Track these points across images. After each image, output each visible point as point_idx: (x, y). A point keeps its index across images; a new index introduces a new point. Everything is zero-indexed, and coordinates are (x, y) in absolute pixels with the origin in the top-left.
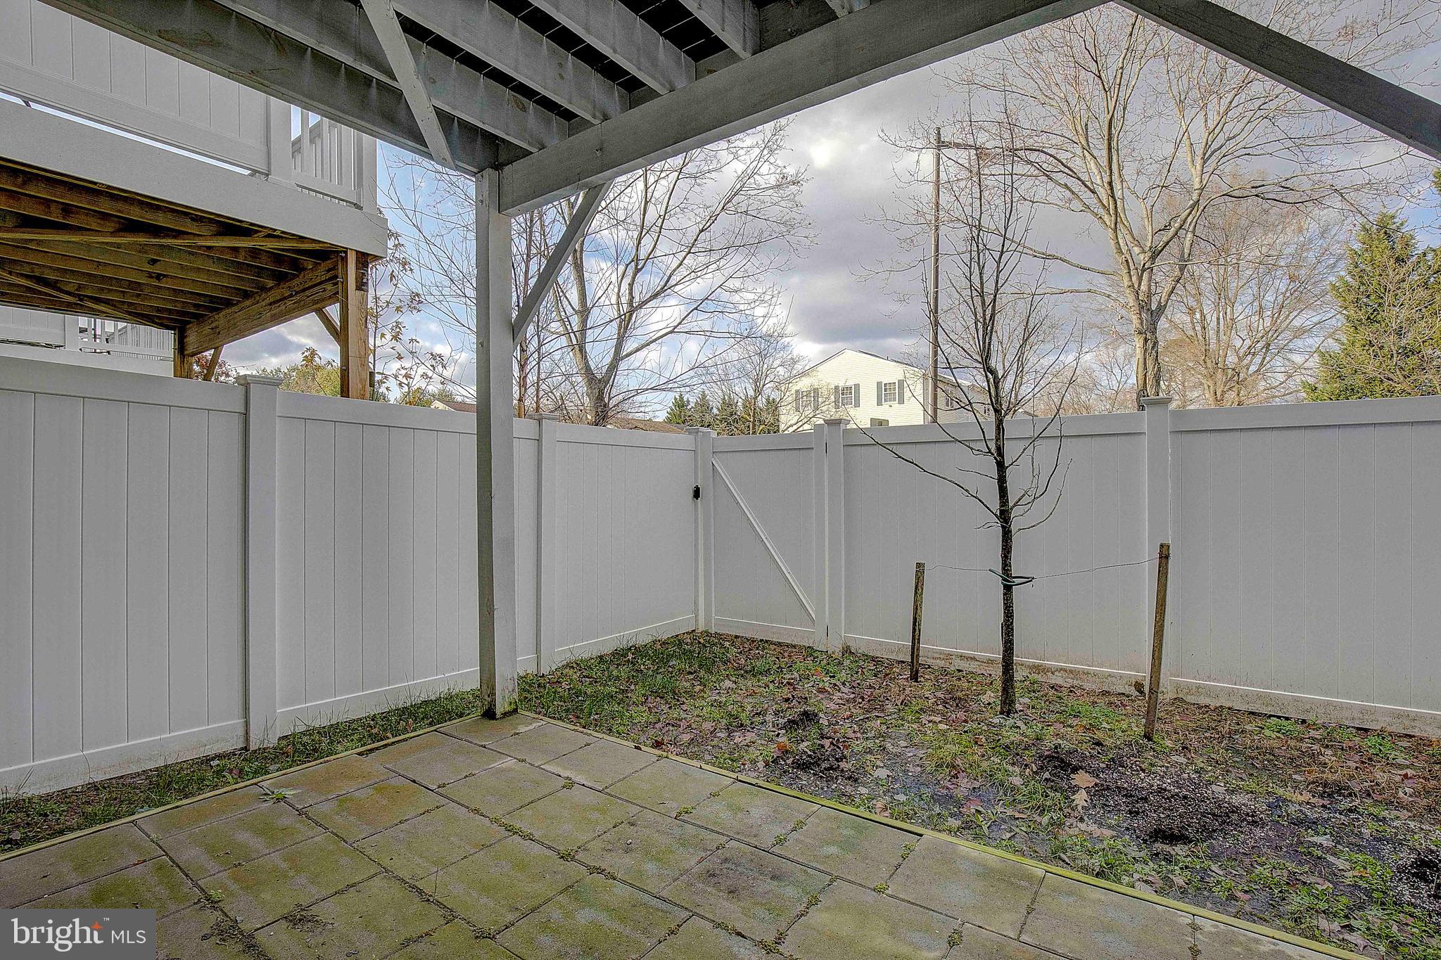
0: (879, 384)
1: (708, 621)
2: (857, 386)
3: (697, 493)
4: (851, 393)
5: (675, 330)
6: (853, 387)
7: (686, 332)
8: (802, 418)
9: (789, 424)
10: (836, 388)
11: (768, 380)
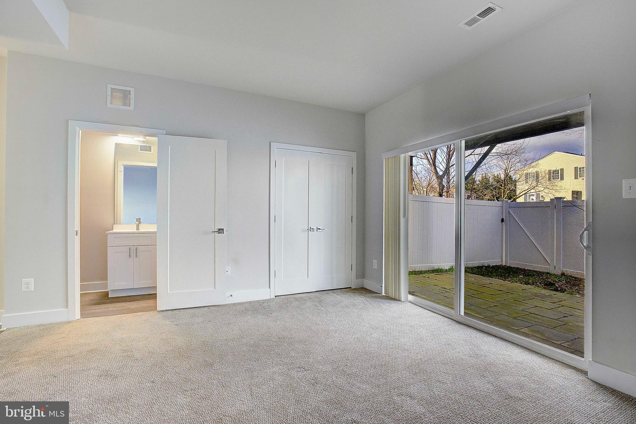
0: (576, 168)
1: (506, 262)
2: (562, 170)
3: (502, 220)
4: (558, 173)
5: (472, 154)
6: (560, 170)
7: (477, 154)
8: (530, 187)
9: (523, 190)
10: (550, 171)
11: (512, 169)
